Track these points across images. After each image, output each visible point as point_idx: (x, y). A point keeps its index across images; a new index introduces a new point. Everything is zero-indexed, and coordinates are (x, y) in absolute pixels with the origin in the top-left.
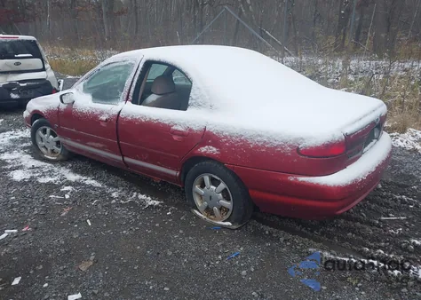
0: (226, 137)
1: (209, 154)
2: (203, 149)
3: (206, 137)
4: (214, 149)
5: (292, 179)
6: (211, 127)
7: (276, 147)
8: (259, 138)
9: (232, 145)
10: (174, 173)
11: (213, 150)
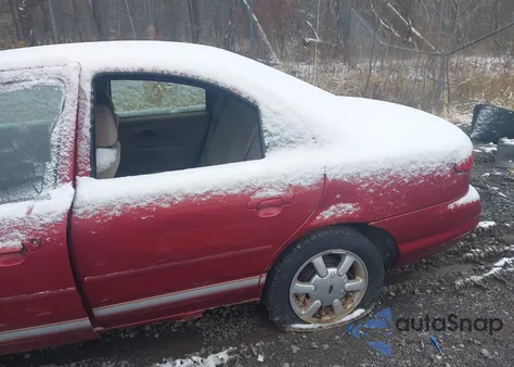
0: (366, 180)
1: (341, 218)
2: (327, 214)
3: (331, 190)
4: (349, 206)
5: (451, 206)
6: (335, 171)
7: (435, 172)
8: (413, 167)
9: (379, 189)
10: (253, 281)
11: (347, 208)
